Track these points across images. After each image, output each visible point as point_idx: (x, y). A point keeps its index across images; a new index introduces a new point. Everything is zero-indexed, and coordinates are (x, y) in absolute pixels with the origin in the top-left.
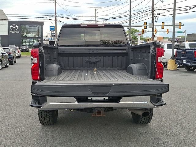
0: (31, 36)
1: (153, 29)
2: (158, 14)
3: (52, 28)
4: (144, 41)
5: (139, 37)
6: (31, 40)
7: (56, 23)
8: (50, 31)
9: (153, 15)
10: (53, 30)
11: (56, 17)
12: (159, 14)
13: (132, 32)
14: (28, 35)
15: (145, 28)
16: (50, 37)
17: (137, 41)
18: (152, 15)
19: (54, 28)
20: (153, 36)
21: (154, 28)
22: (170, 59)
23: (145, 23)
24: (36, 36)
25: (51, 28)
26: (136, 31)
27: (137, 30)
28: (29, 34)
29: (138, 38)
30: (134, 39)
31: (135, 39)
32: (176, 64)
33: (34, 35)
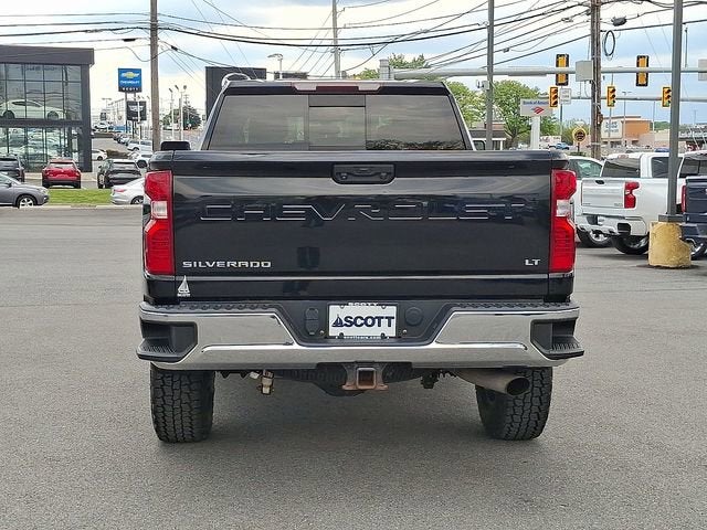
0: (36, 112)
1: (596, 85)
2: (620, 22)
3: (131, 75)
4: (559, 141)
5: (536, 123)
6: (34, 134)
7: (154, 58)
8: (120, 90)
9: (595, 22)
10: (132, 86)
11: (154, 29)
12: (623, 21)
13: (505, 97)
14: (19, 112)
15: (562, 80)
16: (120, 118)
17: (528, 142)
18: (592, 26)
19: (139, 78)
20: (597, 116)
21: (599, 84)
22: (661, 218)
23: (563, 59)
24: (57, 115)
25: (125, 79)
26: (521, 93)
27: (526, 90)
28: (24, 104)
29: (530, 128)
30: (514, 131)
31: (518, 130)
32: (683, 239)
33: (49, 109)
